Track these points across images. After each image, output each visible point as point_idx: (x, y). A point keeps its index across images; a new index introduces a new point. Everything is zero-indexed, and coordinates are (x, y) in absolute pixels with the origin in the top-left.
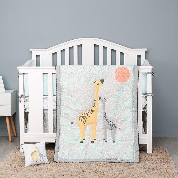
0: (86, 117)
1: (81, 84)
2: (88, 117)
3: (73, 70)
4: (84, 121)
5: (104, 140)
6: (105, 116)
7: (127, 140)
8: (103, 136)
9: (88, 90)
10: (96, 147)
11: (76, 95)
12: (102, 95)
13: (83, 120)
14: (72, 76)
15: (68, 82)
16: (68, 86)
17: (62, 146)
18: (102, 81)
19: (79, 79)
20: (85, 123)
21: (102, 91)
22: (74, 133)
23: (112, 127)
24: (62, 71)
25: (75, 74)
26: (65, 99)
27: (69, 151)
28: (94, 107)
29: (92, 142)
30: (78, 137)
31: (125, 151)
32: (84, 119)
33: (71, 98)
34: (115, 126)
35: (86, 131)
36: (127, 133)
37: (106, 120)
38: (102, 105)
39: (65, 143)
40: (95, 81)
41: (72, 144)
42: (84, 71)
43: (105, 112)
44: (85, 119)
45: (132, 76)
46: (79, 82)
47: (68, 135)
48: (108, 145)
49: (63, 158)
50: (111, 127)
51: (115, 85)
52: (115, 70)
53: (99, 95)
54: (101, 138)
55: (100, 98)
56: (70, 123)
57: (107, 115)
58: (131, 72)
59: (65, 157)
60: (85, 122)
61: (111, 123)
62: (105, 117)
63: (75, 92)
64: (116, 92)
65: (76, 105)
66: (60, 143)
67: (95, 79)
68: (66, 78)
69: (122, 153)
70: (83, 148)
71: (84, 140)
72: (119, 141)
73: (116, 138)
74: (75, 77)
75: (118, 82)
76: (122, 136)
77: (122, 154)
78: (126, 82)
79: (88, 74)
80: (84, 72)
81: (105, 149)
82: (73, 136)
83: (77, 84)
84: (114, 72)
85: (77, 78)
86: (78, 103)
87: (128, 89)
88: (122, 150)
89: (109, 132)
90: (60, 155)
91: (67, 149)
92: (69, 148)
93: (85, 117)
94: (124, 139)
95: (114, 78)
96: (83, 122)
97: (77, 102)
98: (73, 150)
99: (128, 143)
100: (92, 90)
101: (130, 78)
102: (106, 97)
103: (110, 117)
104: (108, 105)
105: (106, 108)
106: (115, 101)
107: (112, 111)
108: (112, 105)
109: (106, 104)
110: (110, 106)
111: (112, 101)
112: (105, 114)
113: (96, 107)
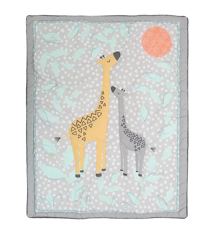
0: (85, 125)
1: (75, 61)
2: (88, 127)
3: (59, 33)
4: (80, 134)
5: (122, 170)
6: (123, 124)
7: (166, 172)
8: (119, 164)
9: (88, 72)
10: (106, 187)
11: (64, 83)
12: (118, 83)
13: (78, 133)
14: (56, 45)
15: (49, 58)
16: (48, 66)
17: (40, 186)
18: (117, 55)
19: (71, 51)
20: (84, 139)
21: (117, 75)
22: (62, 159)
23: (137, 147)
24: (38, 37)
25: (62, 41)
26: (43, 92)
27: (54, 195)
28: (100, 107)
29: (99, 175)
30: (70, 166)
31: (162, 196)
32: (80, 131)
33: (54, 89)
34: (144, 145)
35: (86, 155)
36: (168, 159)
37: (125, 132)
38: (117, 102)
39: (46, 179)
40: (103, 56)
41: (58, 181)
42: (79, 35)
43: (123, 117)
44: (83, 131)
45: (176, 47)
46: (70, 58)
47: (50, 163)
48: (130, 182)
49: (44, 208)
50: (135, 147)
51: (144, 62)
52: (142, 34)
53: (112, 83)
54: (115, 168)
55: (113, 89)
56: (53, 139)
57: (127, 122)
58: (174, 39)
59: (48, 206)
60: (83, 137)
61: (135, 138)
62: (124, 126)
63: (63, 77)
64: (145, 75)
65: (64, 102)
66: (37, 180)
67: (102, 52)
68: (45, 50)
69: (156, 200)
70: (80, 191)
71: (82, 171)
72: (151, 175)
73: (145, 168)
74: (62, 48)
75: (149, 56)
76: (158, 164)
77: (157, 202)
78: (165, 56)
79: (88, 42)
80: (80, 37)
81: (123, 190)
82: (60, 165)
83: (67, 62)
84: (140, 37)
85: (66, 50)
86: (69, 98)
87: (170, 70)
88: (157, 193)
89: (132, 155)
90: (38, 203)
91: (50, 192)
92: (55, 189)
93: (82, 127)
94: (161, 171)
95: (142, 47)
96: (79, 136)
97: (67, 97)
98: (61, 192)
99: (168, 178)
100: (96, 73)
101: (172, 49)
102: (125, 87)
103: (133, 126)
104: (129, 103)
105: (126, 108)
106: (144, 93)
107: (139, 114)
108: (138, 102)
109: (126, 99)
110: (134, 104)
111: (138, 93)
112: (124, 120)
113: (105, 106)
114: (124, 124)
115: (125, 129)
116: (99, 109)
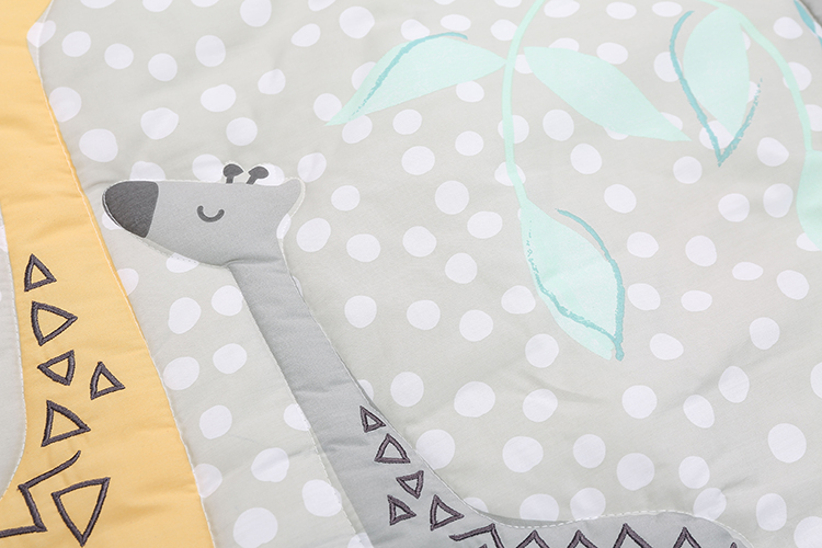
28: (61, 425)
38: (229, 299)
43: (371, 420)
53: (99, 147)
57: (433, 448)
62: (421, 507)
102: (244, 131)
103: (521, 454)
104: (364, 247)
105: (360, 310)
106: (471, 93)
107: (519, 301)
108: (451, 198)
109: (311, 236)
110: (419, 242)
111: (407, 123)
112: (392, 451)
113: (117, 386)
114: (414, 483)
115: (457, 527)
116: (61, 451)
